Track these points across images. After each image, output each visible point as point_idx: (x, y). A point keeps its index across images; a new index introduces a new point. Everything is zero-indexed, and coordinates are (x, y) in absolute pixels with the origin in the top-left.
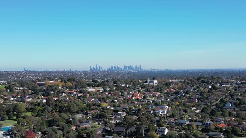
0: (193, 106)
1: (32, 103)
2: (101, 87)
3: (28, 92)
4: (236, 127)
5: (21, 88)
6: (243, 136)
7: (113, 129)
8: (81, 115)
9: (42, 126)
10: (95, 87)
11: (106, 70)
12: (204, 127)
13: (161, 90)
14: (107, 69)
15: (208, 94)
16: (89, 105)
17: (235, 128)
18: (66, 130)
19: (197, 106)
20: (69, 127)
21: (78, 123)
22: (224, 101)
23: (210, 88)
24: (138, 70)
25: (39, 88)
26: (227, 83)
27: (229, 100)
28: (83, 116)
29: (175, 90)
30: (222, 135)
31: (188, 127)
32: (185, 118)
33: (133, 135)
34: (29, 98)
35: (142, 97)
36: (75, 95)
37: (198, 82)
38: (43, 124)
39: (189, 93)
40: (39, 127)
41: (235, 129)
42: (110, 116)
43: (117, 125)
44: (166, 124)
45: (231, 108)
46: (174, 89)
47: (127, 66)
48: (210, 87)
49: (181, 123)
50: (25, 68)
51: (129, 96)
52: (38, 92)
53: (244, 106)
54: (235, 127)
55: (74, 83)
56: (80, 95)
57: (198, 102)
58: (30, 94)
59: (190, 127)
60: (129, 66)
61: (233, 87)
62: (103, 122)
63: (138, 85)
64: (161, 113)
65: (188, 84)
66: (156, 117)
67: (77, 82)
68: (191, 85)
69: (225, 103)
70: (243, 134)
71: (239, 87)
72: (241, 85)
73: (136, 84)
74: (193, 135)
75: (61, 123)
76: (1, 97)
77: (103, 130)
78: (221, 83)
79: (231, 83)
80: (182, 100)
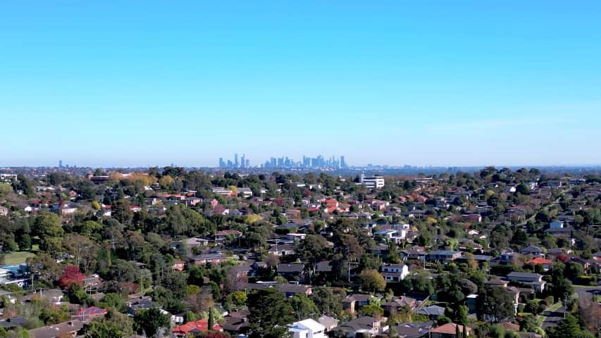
0: (471, 228)
1: (78, 217)
2: (245, 187)
3: (68, 195)
4: (576, 263)
5: (50, 188)
6: (592, 283)
7: (275, 268)
8: (196, 239)
9: (102, 260)
10: (232, 187)
11: (260, 166)
12: (497, 264)
13: (393, 197)
14: (262, 165)
15: (508, 204)
16: (218, 218)
17: (573, 264)
18: (161, 269)
19: (482, 228)
20: (167, 262)
21: (190, 255)
22: (547, 216)
23: (511, 193)
24: (338, 168)
25: (96, 187)
26: (554, 181)
27: (559, 215)
28: (202, 242)
29: (428, 197)
30: (540, 280)
31: (457, 265)
32: (452, 247)
33: (324, 279)
34: (71, 207)
35: (347, 210)
36: (184, 202)
37: (483, 181)
38: (104, 255)
39: (461, 203)
40: (95, 262)
41: (572, 267)
42: (268, 242)
43: (286, 259)
44: (405, 259)
45: (562, 232)
46: (425, 196)
47: (309, 158)
48: (513, 189)
49: (442, 256)
50: (60, 162)
51: (314, 206)
52: (92, 195)
53: (594, 227)
54: (573, 262)
55: (181, 179)
56: (195, 201)
57: (482, 220)
58: (72, 201)
59: (461, 264)
60: (316, 158)
61: (567, 190)
62: (250, 254)
63: (337, 185)
64: (391, 237)
65: (459, 184)
66: (380, 243)
67: (187, 176)
68: (465, 188)
69: (550, 221)
70: (593, 280)
71: (583, 190)
72: (587, 185)
73: (332, 184)
74: (470, 279)
75: (147, 255)
76: (3, 205)
77: (251, 269)
78: (539, 182)
79: (564, 182)
80: (445, 217)
